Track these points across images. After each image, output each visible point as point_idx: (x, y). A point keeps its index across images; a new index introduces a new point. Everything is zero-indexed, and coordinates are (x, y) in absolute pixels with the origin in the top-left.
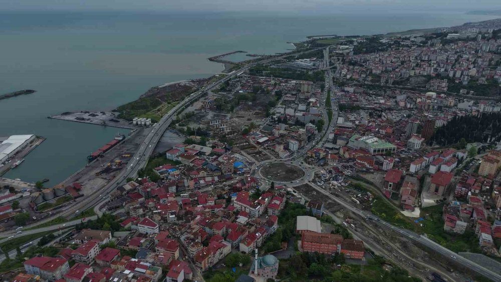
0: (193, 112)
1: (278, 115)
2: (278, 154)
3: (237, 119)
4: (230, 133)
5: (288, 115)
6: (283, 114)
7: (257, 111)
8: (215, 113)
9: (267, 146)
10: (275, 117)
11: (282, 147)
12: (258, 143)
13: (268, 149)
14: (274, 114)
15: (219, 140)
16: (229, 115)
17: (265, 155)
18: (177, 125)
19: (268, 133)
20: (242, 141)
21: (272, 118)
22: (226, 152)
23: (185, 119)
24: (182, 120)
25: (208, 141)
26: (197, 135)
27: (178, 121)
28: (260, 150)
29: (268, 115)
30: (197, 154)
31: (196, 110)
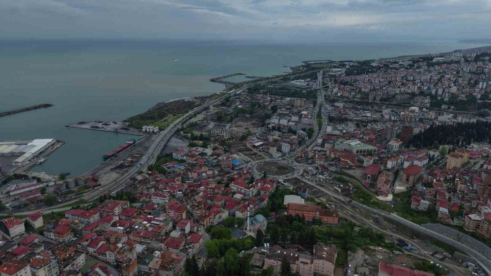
0: (196, 122)
1: (273, 125)
2: (272, 156)
3: (236, 128)
4: (230, 139)
5: (282, 125)
6: (277, 125)
7: (254, 122)
8: (216, 123)
9: (262, 149)
10: (270, 126)
11: (275, 149)
12: (254, 146)
13: (263, 151)
14: (269, 124)
15: (219, 144)
16: (228, 125)
17: (260, 156)
18: (182, 132)
19: (263, 139)
20: (240, 145)
21: (267, 128)
22: (225, 153)
23: (188, 128)
24: (186, 129)
25: (210, 145)
26: (200, 140)
27: (182, 129)
28: (256, 151)
29: (263, 125)
30: (200, 154)
31: (199, 121)
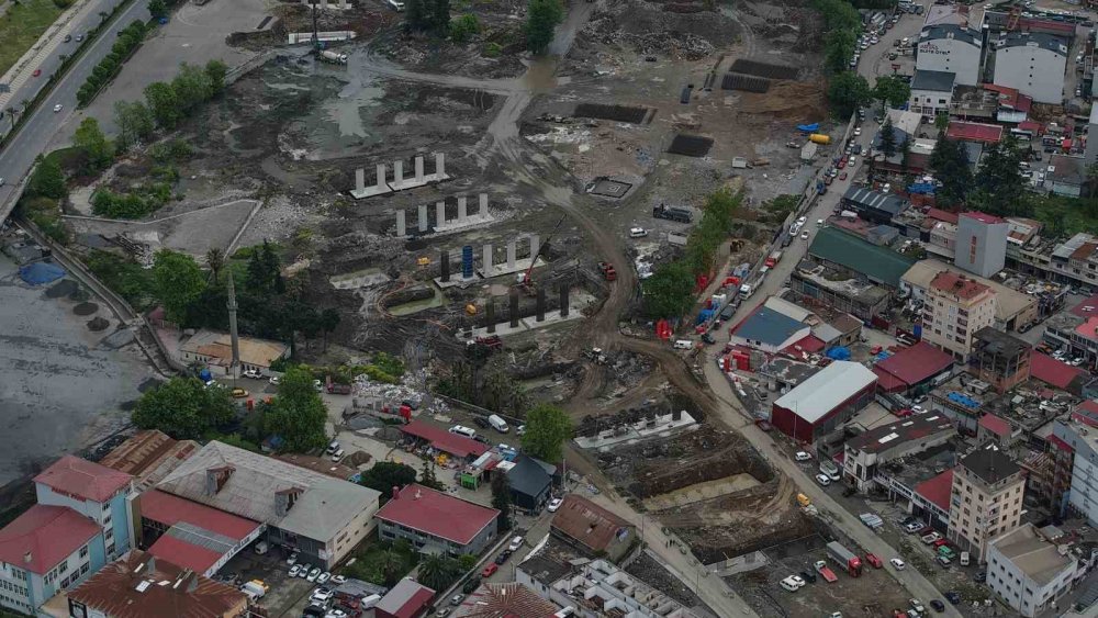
0: (216, 71)
1: (936, 98)
2: (977, 567)
3: (580, 139)
4: (532, 298)
5: (1021, 101)
6: (973, 93)
7: (750, 49)
8: (400, 73)
9: (872, 470)
10: (906, 121)
11: (1011, 498)
12: (786, 425)
13: (880, 493)
14: (896, 92)
15: (442, 388)
16: (515, 92)
17: (856, 572)
18: (81, 198)
19: (861, 304)
21: (888, 140)
22: (503, 526)
23: (146, 136)
24: (122, 150)
25: (341, 385)
26: (243, 332)
27: (85, 162)
29: (844, 102)
31: (238, 39)
